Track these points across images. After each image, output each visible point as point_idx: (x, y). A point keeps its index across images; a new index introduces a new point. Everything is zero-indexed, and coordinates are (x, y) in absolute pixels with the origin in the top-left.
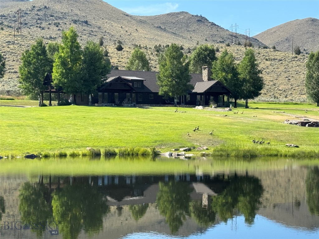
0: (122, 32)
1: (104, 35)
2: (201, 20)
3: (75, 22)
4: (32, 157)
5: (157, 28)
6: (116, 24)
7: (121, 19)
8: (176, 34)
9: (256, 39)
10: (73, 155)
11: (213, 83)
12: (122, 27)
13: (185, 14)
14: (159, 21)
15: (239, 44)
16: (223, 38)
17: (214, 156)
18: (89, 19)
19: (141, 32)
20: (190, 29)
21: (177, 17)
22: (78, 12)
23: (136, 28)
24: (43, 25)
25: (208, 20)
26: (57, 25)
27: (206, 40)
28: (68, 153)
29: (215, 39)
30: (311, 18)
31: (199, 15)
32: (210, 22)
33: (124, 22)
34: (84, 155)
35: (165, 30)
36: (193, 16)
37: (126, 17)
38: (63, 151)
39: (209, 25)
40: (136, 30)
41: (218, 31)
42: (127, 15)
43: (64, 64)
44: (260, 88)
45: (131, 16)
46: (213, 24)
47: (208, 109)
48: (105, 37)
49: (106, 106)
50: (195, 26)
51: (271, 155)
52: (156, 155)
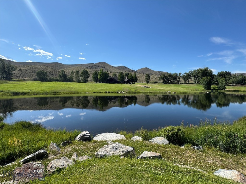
0: (111, 70)
1: (108, 70)
3: (103, 68)
4: (94, 93)
5: (118, 69)
7: (111, 67)
8: (121, 70)
9: (136, 71)
10: (102, 93)
11: (128, 79)
14: (118, 67)
15: (133, 72)
17: (128, 93)
18: (105, 67)
19: (115, 70)
21: (122, 67)
22: (103, 66)
27: (127, 71)
29: (129, 71)
31: (126, 67)
34: (104, 92)
38: (100, 92)
41: (129, 69)
43: (100, 75)
44: (137, 80)
45: (113, 67)
47: (127, 84)
50: (125, 69)
51: (139, 93)
52: (118, 93)
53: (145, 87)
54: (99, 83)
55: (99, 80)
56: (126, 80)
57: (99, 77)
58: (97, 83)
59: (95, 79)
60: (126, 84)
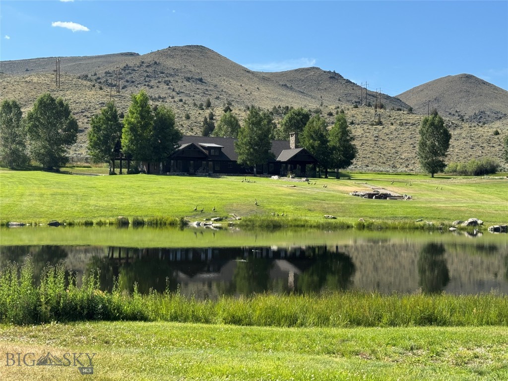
0: (241, 91)
1: (221, 95)
2: (335, 77)
3: (188, 79)
4: (56, 224)
5: (282, 85)
6: (235, 82)
7: (241, 77)
8: (304, 93)
9: (399, 99)
10: (100, 224)
11: (299, 150)
12: (241, 85)
13: (316, 70)
14: (285, 78)
16: (359, 98)
17: (240, 226)
18: (205, 76)
19: (263, 90)
20: (321, 88)
21: (307, 73)
22: (193, 69)
23: (257, 87)
24: (152, 84)
25: (342, 77)
26: (167, 83)
27: (339, 100)
28: (95, 221)
29: (349, 98)
30: (465, 74)
31: (332, 71)
32: (345, 80)
33: (245, 79)
34: (111, 224)
35: (291, 89)
36: (325, 72)
37: (247, 74)
38: (89, 220)
39: (343, 83)
40: (258, 88)
41: (353, 89)
42: (249, 72)
43: (133, 129)
45: (253, 73)
46: (348, 81)
48: (222, 96)
49: (178, 175)
50: (327, 84)
51: (298, 226)
52: (184, 224)
53: (370, 196)
54: (129, 173)
55: (129, 157)
56: (284, 156)
57: (125, 141)
58: (117, 170)
59: (107, 152)
60: (275, 177)
